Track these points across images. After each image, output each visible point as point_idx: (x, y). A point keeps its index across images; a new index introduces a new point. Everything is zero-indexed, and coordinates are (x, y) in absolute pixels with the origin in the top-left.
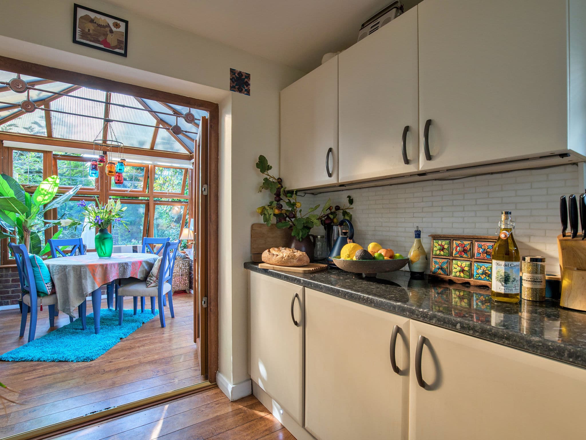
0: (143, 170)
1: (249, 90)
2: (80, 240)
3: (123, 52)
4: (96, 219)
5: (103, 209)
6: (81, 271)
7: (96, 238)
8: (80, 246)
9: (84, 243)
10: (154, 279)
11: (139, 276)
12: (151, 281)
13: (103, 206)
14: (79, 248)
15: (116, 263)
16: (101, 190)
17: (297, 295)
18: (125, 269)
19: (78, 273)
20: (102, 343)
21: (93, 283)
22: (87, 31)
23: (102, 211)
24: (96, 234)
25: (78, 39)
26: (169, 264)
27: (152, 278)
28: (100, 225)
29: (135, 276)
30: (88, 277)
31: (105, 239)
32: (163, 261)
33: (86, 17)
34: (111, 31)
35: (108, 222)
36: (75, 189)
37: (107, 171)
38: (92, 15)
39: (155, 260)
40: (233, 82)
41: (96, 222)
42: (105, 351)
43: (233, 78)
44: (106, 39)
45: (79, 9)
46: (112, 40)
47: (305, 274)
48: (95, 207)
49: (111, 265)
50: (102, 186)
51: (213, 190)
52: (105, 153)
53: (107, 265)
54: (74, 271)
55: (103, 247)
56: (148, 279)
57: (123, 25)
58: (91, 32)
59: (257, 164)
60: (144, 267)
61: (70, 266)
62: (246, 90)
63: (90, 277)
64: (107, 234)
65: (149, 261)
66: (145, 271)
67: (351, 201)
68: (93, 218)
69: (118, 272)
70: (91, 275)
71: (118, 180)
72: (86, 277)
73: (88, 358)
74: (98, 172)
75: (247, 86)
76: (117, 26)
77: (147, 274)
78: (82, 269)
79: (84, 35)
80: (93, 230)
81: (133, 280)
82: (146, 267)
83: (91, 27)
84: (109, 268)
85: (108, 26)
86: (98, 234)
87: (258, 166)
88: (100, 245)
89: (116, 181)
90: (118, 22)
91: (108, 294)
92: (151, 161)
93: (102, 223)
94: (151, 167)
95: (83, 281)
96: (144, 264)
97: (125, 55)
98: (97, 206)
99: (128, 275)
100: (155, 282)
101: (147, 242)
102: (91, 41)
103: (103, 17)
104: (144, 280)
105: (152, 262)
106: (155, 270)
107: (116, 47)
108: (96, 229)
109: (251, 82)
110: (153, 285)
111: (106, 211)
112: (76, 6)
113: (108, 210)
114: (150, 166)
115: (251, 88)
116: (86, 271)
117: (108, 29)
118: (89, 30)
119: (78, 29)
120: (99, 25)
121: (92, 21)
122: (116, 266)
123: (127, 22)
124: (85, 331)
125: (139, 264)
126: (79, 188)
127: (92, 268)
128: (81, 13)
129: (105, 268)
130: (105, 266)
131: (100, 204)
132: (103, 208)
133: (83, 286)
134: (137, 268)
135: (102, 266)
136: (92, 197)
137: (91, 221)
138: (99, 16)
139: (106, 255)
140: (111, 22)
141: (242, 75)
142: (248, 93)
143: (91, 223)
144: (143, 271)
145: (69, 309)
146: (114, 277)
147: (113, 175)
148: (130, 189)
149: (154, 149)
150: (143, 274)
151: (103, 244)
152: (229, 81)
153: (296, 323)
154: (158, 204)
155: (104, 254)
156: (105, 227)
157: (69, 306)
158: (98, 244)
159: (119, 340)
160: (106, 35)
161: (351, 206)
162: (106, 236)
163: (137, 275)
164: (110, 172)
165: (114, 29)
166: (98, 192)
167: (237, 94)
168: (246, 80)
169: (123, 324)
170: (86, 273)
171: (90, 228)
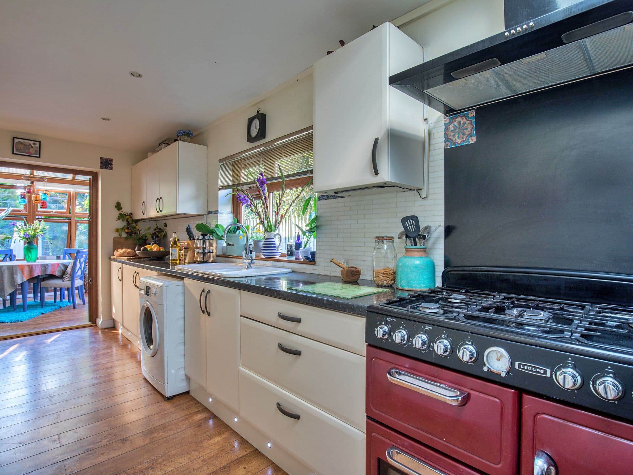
0: (67, 195)
1: (112, 167)
2: (11, 250)
3: (38, 156)
4: (24, 235)
5: (30, 228)
6: (13, 269)
7: (24, 248)
8: (11, 255)
9: (14, 253)
10: (68, 275)
11: (57, 274)
12: (66, 277)
13: (30, 225)
14: (9, 257)
15: (39, 264)
16: (29, 212)
17: (120, 268)
18: (46, 268)
19: (11, 270)
20: (29, 315)
21: (22, 277)
22: (19, 148)
23: (29, 229)
24: (24, 245)
25: (15, 152)
26: (80, 265)
27: (67, 275)
28: (27, 239)
29: (53, 274)
30: (18, 273)
31: (32, 248)
32: (75, 264)
33: (19, 142)
34: (32, 147)
35: (34, 236)
36: (7, 211)
37: (33, 199)
38: (22, 141)
39: (69, 263)
40: (101, 164)
41: (25, 236)
42: (30, 318)
43: (102, 162)
44: (29, 151)
45: (15, 139)
46: (32, 151)
47: (128, 259)
48: (23, 226)
49: (36, 265)
50: (30, 208)
51: (94, 218)
52: (32, 182)
53: (32, 265)
54: (8, 269)
55: (30, 255)
56: (64, 276)
57: (38, 143)
58: (22, 148)
59: (116, 206)
60: (61, 268)
61: (5, 266)
62: (110, 168)
63: (20, 273)
64: (33, 245)
65: (65, 264)
66: (61, 271)
67: (166, 225)
68: (22, 234)
69: (41, 270)
70: (20, 272)
71: (43, 206)
72: (16, 272)
73: (18, 320)
74: (26, 200)
75: (111, 165)
76: (35, 144)
77: (64, 273)
78: (14, 268)
79: (18, 150)
80: (22, 243)
81: (52, 277)
82: (63, 268)
83: (22, 146)
84: (34, 267)
85: (30, 145)
86: (26, 245)
87: (116, 207)
88: (28, 253)
89: (41, 206)
90: (35, 142)
91: (34, 293)
92: (73, 188)
93: (29, 237)
94: (73, 194)
95: (15, 276)
96: (61, 266)
97: (39, 157)
98: (25, 225)
99: (49, 272)
100: (69, 278)
101: (67, 252)
102: (22, 152)
103: (27, 141)
104: (61, 277)
105: (67, 264)
106: (69, 270)
107: (34, 154)
108: (25, 242)
109: (113, 163)
110: (68, 279)
111: (32, 229)
112: (14, 138)
113: (34, 229)
114: (72, 192)
115: (113, 166)
116: (17, 269)
117: (30, 146)
118: (20, 148)
119: (15, 148)
120: (26, 145)
121: (22, 143)
122: (39, 267)
123: (40, 142)
124: (16, 311)
125: (56, 265)
126: (11, 210)
127: (22, 267)
128: (16, 140)
129: (31, 268)
130: (31, 266)
131: (28, 224)
132: (30, 226)
133: (14, 279)
134: (55, 268)
135: (29, 266)
136: (21, 217)
137: (21, 236)
138: (25, 141)
139: (32, 260)
140: (31, 143)
141: (108, 160)
142: (111, 169)
143: (21, 237)
144: (60, 270)
145: (4, 295)
146: (37, 273)
147: (39, 203)
148: (55, 211)
149: (76, 179)
150: (60, 272)
151: (30, 252)
152: (99, 164)
153: (120, 280)
154: (79, 222)
155: (31, 260)
156: (32, 240)
157: (4, 293)
158: (26, 252)
159: (40, 314)
160: (29, 149)
161: (166, 228)
162: (32, 247)
163: (55, 273)
164: (36, 200)
165: (33, 146)
166: (27, 214)
167: (105, 170)
168: (110, 162)
169: (44, 307)
170: (17, 270)
171: (20, 241)
